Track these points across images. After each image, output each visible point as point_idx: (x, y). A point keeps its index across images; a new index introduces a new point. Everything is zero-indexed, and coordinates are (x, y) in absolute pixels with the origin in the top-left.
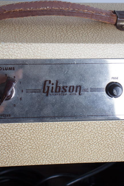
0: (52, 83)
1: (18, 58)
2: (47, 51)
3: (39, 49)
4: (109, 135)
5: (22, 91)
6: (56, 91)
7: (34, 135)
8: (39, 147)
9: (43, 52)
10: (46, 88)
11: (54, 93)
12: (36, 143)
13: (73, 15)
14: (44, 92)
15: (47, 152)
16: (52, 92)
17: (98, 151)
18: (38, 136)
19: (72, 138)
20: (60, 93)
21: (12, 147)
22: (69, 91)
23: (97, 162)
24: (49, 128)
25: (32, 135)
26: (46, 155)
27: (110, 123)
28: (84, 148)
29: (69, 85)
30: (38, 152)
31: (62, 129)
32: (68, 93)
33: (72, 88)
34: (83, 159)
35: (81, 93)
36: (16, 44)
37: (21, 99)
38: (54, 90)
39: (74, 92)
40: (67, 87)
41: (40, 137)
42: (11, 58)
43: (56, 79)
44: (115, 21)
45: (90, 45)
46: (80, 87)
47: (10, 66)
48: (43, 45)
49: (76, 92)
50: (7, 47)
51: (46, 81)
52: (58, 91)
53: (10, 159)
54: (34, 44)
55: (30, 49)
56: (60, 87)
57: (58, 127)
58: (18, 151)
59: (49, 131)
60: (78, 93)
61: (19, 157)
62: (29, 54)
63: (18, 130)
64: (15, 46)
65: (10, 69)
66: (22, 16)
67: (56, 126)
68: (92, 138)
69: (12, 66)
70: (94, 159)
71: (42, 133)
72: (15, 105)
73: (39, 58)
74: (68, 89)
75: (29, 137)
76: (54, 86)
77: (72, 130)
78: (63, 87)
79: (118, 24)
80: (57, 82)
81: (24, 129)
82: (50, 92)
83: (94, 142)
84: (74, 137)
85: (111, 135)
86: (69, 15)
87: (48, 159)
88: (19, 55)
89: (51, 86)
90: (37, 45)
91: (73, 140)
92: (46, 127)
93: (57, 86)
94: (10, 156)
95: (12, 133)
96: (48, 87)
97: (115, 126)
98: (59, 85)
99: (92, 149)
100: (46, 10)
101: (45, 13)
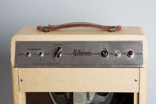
0: (77, 51)
1: (63, 41)
2: (76, 38)
3: (72, 37)
4: (104, 76)
5: (65, 54)
6: (79, 54)
7: (70, 75)
8: (73, 82)
9: (74, 38)
10: (75, 53)
11: (78, 55)
12: (71, 79)
13: (89, 27)
14: (74, 54)
15: (77, 85)
16: (77, 54)
17: (100, 85)
18: (72, 76)
19: (87, 77)
20: (81, 55)
21: (61, 81)
22: (85, 54)
23: (101, 92)
24: (77, 71)
25: (69, 75)
26: (76, 86)
27: (104, 69)
28: (94, 83)
29: (85, 52)
30: (72, 84)
31: (82, 72)
32: (84, 55)
33: (86, 53)
34: (94, 89)
35: (90, 55)
36: (63, 35)
37: (64, 57)
38: (78, 53)
39: (87, 55)
40: (84, 52)
41: (73, 76)
42: (61, 41)
43: (79, 49)
44: (108, 29)
45: (94, 36)
46: (90, 52)
47: (60, 44)
48: (74, 35)
49: (88, 54)
50: (59, 36)
51: (75, 50)
52: (80, 54)
53: (60, 87)
54: (70, 35)
55: (69, 37)
56: (81, 52)
57: (80, 71)
58: (64, 84)
59: (76, 73)
60: (88, 55)
61: (64, 87)
62: (68, 39)
63: (63, 71)
64: (62, 36)
65: (60, 45)
66: (67, 27)
67: (80, 70)
68: (97, 77)
69: (61, 44)
70: (99, 90)
71: (73, 73)
72: (61, 60)
73: (72, 41)
74: (84, 53)
75: (68, 75)
76: (78, 52)
77: (87, 72)
78: (82, 53)
79: (109, 30)
80: (80, 50)
81: (65, 71)
82: (76, 54)
83: (98, 80)
84: (88, 76)
85: (105, 76)
86: (87, 26)
87: (77, 89)
88: (64, 40)
89: (77, 52)
90: (71, 35)
91: (88, 78)
92: (75, 71)
93: (79, 52)
94: (60, 86)
95: (61, 73)
96: (76, 52)
97: (106, 71)
98: (80, 52)
99: (97, 84)
100: (77, 24)
101: (77, 25)
